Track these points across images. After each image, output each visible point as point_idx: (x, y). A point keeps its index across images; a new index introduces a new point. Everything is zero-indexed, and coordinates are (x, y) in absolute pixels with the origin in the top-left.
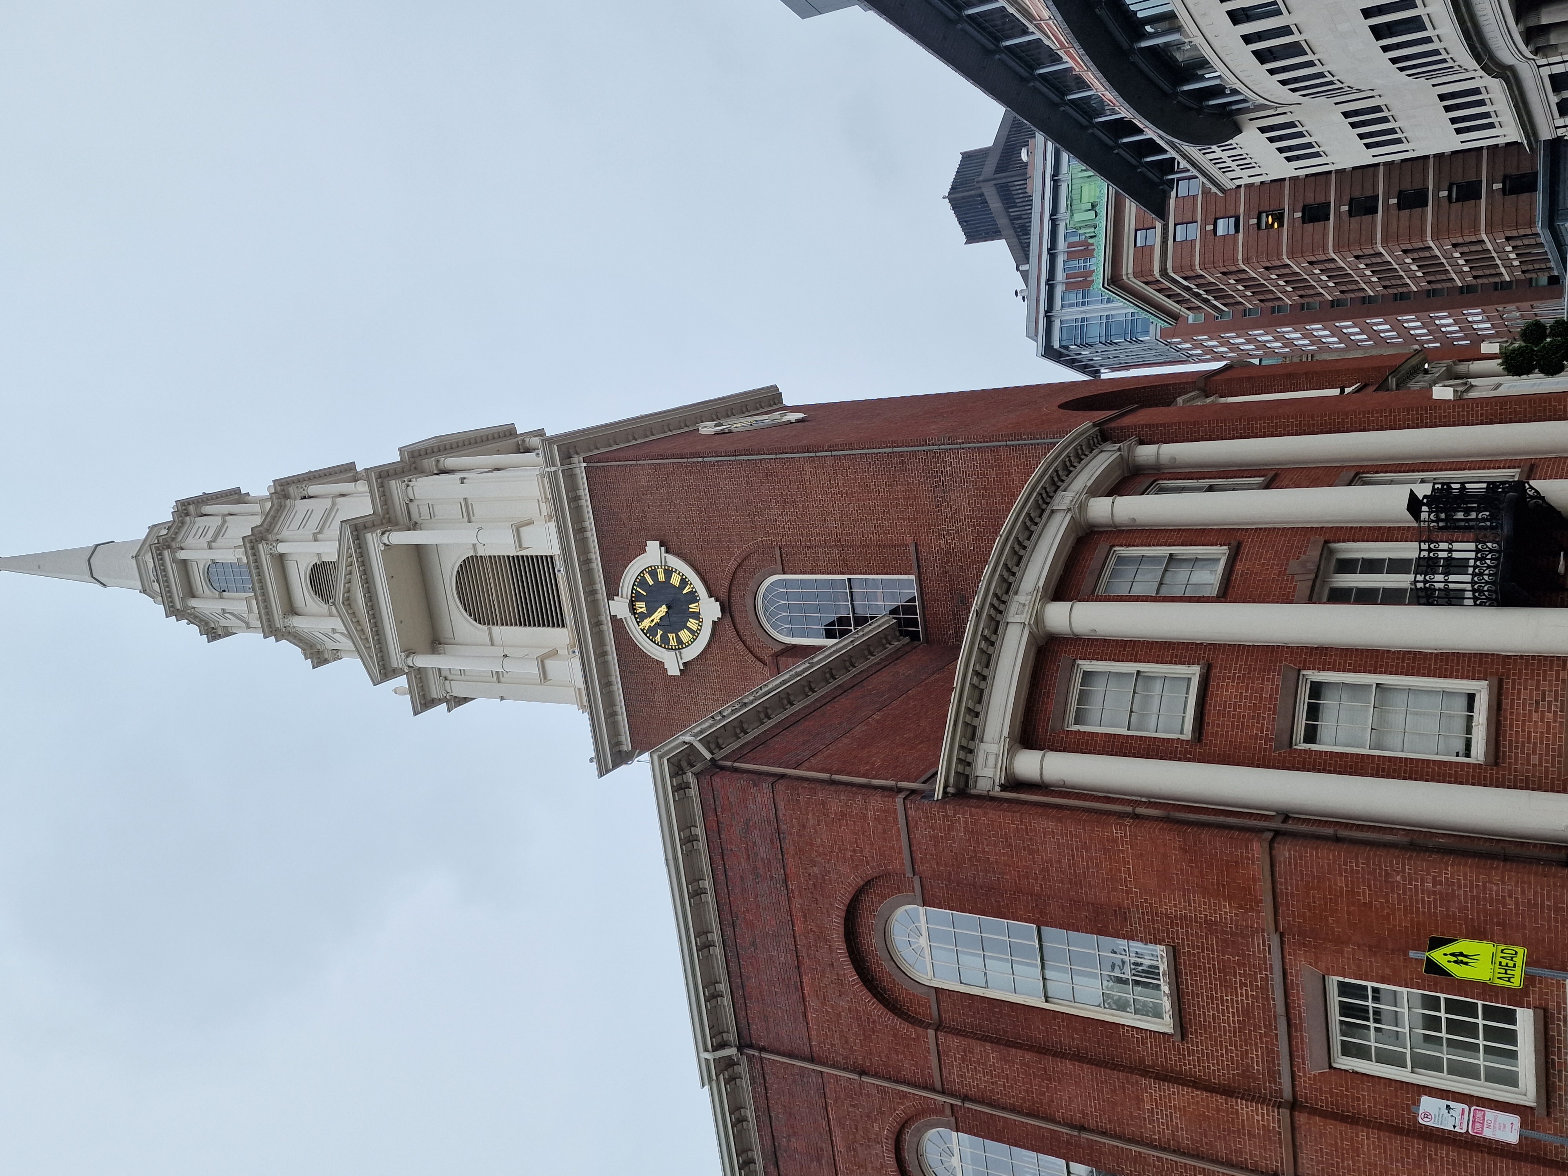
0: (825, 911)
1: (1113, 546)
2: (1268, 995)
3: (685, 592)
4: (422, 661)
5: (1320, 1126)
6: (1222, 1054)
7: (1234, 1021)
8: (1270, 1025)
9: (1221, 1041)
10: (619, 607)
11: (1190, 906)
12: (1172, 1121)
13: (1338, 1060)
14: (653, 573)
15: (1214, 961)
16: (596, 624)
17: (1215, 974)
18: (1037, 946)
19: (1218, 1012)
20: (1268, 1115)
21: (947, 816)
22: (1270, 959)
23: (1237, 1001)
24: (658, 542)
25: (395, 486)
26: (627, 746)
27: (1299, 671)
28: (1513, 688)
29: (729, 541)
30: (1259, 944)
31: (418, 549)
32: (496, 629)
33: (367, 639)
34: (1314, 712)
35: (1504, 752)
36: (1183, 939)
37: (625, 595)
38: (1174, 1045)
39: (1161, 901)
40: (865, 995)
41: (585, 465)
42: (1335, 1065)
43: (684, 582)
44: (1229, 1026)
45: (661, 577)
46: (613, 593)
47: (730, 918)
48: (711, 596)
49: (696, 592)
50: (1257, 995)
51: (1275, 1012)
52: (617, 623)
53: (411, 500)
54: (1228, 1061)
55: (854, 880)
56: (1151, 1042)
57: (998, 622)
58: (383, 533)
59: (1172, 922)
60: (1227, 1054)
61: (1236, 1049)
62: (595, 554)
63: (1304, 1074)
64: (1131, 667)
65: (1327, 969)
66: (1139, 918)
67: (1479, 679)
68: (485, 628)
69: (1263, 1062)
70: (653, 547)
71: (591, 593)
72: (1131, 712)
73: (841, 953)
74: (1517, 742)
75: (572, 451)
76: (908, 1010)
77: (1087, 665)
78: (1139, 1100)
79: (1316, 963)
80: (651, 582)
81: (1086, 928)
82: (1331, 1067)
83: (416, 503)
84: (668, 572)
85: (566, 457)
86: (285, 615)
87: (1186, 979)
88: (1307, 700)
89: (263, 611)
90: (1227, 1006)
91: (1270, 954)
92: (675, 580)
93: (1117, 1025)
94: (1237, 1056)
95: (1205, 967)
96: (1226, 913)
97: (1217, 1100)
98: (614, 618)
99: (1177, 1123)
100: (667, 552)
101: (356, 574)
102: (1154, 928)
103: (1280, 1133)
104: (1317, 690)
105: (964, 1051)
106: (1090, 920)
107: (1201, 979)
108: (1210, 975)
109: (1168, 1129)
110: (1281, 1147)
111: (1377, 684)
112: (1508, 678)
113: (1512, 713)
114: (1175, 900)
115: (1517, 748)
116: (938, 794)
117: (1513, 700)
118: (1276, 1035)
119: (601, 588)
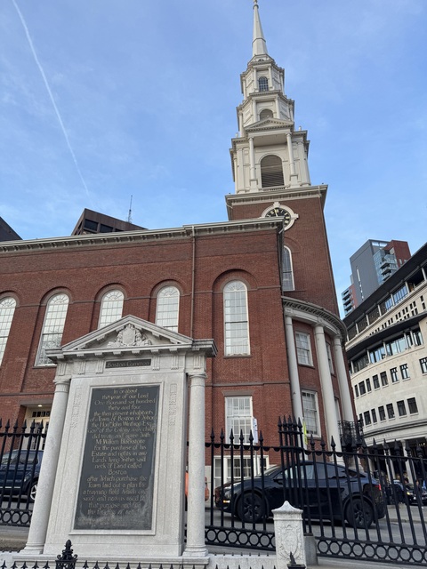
0: (241, 263)
2: (242, 381)
4: (251, 142)
6: (222, 368)
8: (234, 381)
9: (226, 368)
13: (227, 399)
14: (288, 215)
15: (249, 367)
16: (271, 198)
17: (245, 367)
18: (242, 321)
21: (278, 299)
22: (253, 382)
23: (239, 373)
24: (298, 217)
25: (302, 138)
26: (233, 204)
27: (317, 392)
29: (300, 238)
30: (257, 379)
31: (286, 143)
32: (260, 166)
33: (257, 126)
34: (308, 395)
36: (254, 360)
37: (280, 206)
38: (222, 356)
39: (266, 354)
40: (218, 274)
41: (319, 197)
42: (225, 398)
43: (286, 224)
44: (231, 371)
45: (287, 218)
46: (281, 203)
47: (234, 236)
51: (238, 383)
52: (272, 204)
54: (220, 370)
55: (253, 272)
56: (221, 350)
57: (318, 314)
58: (290, 134)
59: (258, 357)
60: (222, 370)
61: (224, 372)
62: (292, 198)
63: (222, 389)
64: (310, 349)
65: (254, 397)
66: (257, 348)
68: (260, 163)
69: (222, 379)
70: (296, 216)
71: (281, 197)
72: (301, 348)
73: (230, 267)
75: (323, 194)
76: (216, 285)
77: (308, 337)
79: (255, 394)
80: (285, 214)
81: (251, 334)
82: (225, 396)
83: (297, 144)
84: (288, 220)
85: (322, 192)
86: (256, 100)
87: (242, 360)
88: (311, 393)
89: (255, 94)
90: (237, 370)
91: (255, 382)
94: (222, 372)
95: (247, 365)
100: (295, 220)
101: (278, 125)
102: (255, 352)
104: (313, 396)
106: (254, 336)
107: (243, 364)
111: (316, 411)
116: (283, 297)
117: (319, 443)
118: (231, 383)
119: (282, 199)
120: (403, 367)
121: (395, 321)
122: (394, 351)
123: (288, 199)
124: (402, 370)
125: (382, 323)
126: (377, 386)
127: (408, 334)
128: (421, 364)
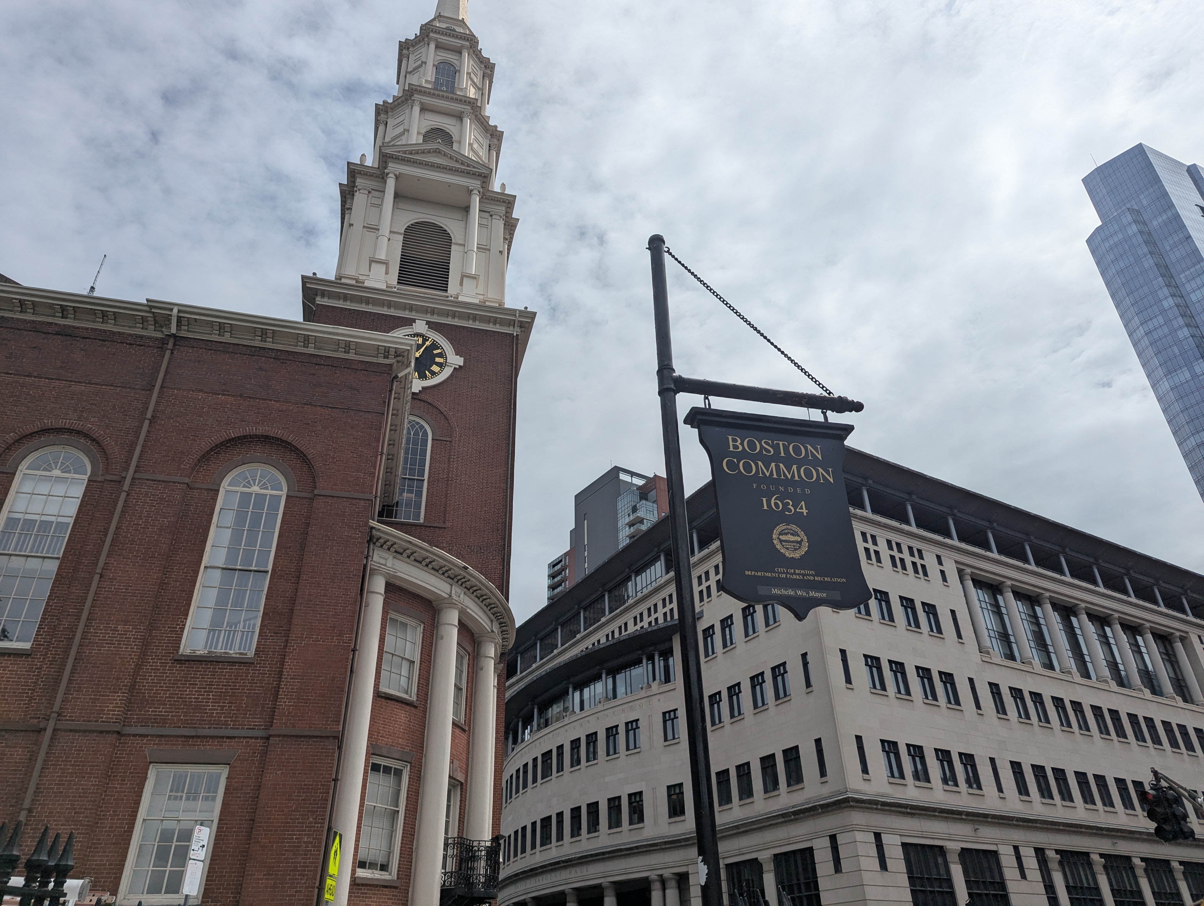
0: (288, 426)
1: (469, 655)
2: (213, 724)
3: (427, 372)
4: (391, 183)
5: (104, 751)
6: (163, 687)
7: (191, 698)
8: (188, 724)
9: (173, 687)
10: (420, 327)
11: (291, 679)
12: (107, 644)
13: (154, 769)
14: (440, 355)
15: (242, 689)
16: (411, 308)
17: (231, 689)
18: (252, 568)
19: (198, 688)
20: (113, 715)
21: (360, 526)
22: (242, 729)
23: (209, 702)
24: (462, 364)
25: (502, 209)
26: (319, 300)
27: (410, 763)
28: (393, 895)
29: (458, 411)
30: (256, 722)
31: (466, 209)
32: (401, 238)
33: (411, 154)
34: (387, 770)
35: (361, 889)
36: (260, 670)
37: (428, 332)
38: (170, 653)
39: (295, 659)
40: (217, 438)
41: (515, 335)
42: (151, 766)
43: (433, 373)
44: (187, 695)
45: (438, 360)
46: (431, 325)
47: (283, 357)
48: (423, 388)
49: (426, 379)
50: (213, 717)
51: (199, 728)
52: (410, 322)
53: (491, 216)
54: (157, 690)
55: (311, 452)
56: (173, 637)
57: (453, 579)
58: (479, 192)
59: (274, 664)
60: (162, 690)
61: (166, 697)
62: (457, 322)
63: (145, 744)
64: (417, 658)
65: (235, 767)
66: (277, 642)
67: (398, 874)
68: (403, 231)
69: (154, 715)
70: (459, 361)
71: (433, 312)
72: (393, 655)
73: (253, 429)
74: (366, 897)
75: (523, 329)
76: (200, 466)
77: (420, 630)
78: (126, 622)
79: (240, 760)
80: (435, 352)
81: (268, 605)
82: (150, 763)
83: (490, 218)
84: (440, 365)
85: (522, 325)
86: (422, 104)
87: (227, 669)
88: (394, 766)
89: (423, 89)
90: (204, 695)
91: (247, 729)
92: (435, 368)
93: (187, 615)
94: (160, 697)
95: (237, 683)
96: (285, 702)
97: (126, 679)
98: (414, 321)
99: (105, 647)
100: (455, 368)
102: (268, 651)
103: (96, 721)
104: (398, 773)
105: (169, 501)
106: (275, 609)
107: (226, 679)
108: (230, 686)
109: (99, 640)
110: (84, 721)
111: (398, 811)
112: (398, 892)
113: (380, 894)
114: (295, 669)
115: (363, 897)
116: (372, 523)
117: (387, 895)
118: (180, 727)
119: (435, 319)
120: (632, 726)
121: (631, 629)
122: (621, 690)
123: (449, 321)
124: (627, 732)
125: (608, 630)
126: (576, 761)
127: (651, 658)
128: (665, 722)
